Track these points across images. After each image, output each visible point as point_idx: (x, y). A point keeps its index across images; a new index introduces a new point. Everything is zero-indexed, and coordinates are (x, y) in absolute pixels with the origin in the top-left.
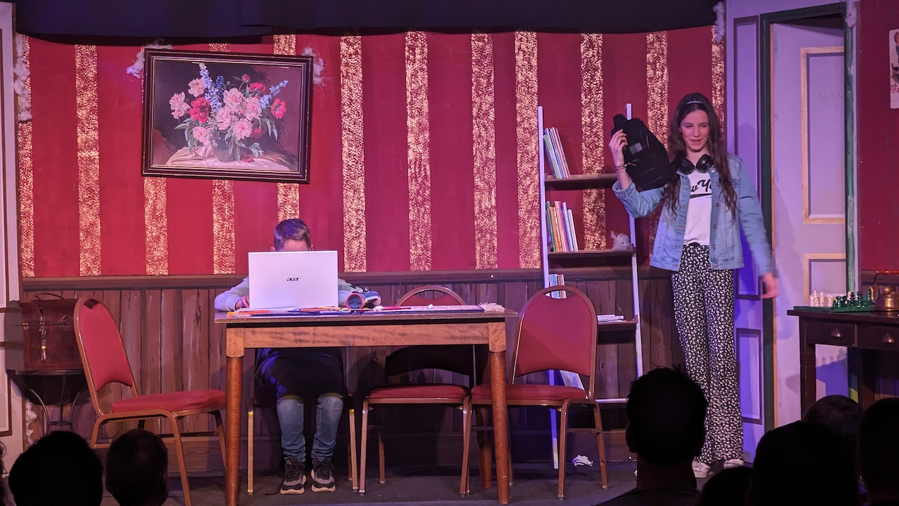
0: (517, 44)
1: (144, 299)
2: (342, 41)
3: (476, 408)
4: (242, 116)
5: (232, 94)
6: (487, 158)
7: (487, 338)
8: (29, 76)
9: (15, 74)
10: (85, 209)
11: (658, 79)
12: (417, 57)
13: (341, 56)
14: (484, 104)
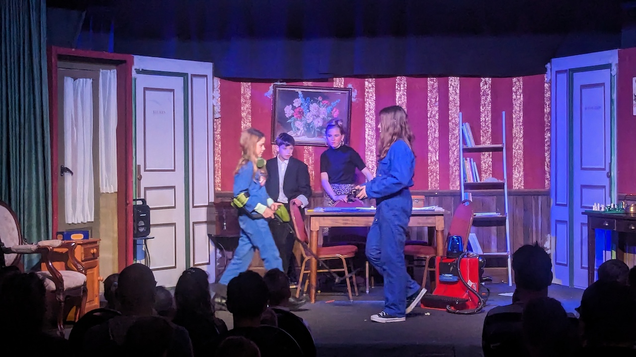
0: (450, 82)
2: (366, 81)
4: (318, 116)
5: (314, 106)
6: (434, 137)
7: (435, 224)
8: (220, 97)
9: (213, 96)
11: (518, 99)
12: (401, 88)
13: (365, 88)
14: (433, 111)
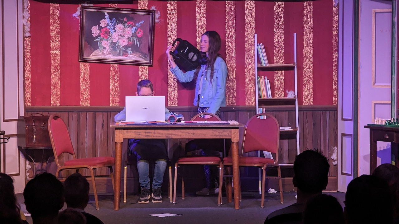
0: (246, 6)
1: (79, 117)
2: (168, 3)
3: (225, 167)
4: (123, 36)
5: (119, 26)
6: (232, 56)
7: (231, 136)
8: (30, 17)
9: (23, 16)
10: (53, 76)
11: (308, 22)
12: (201, 11)
13: (168, 10)
14: (231, 32)
